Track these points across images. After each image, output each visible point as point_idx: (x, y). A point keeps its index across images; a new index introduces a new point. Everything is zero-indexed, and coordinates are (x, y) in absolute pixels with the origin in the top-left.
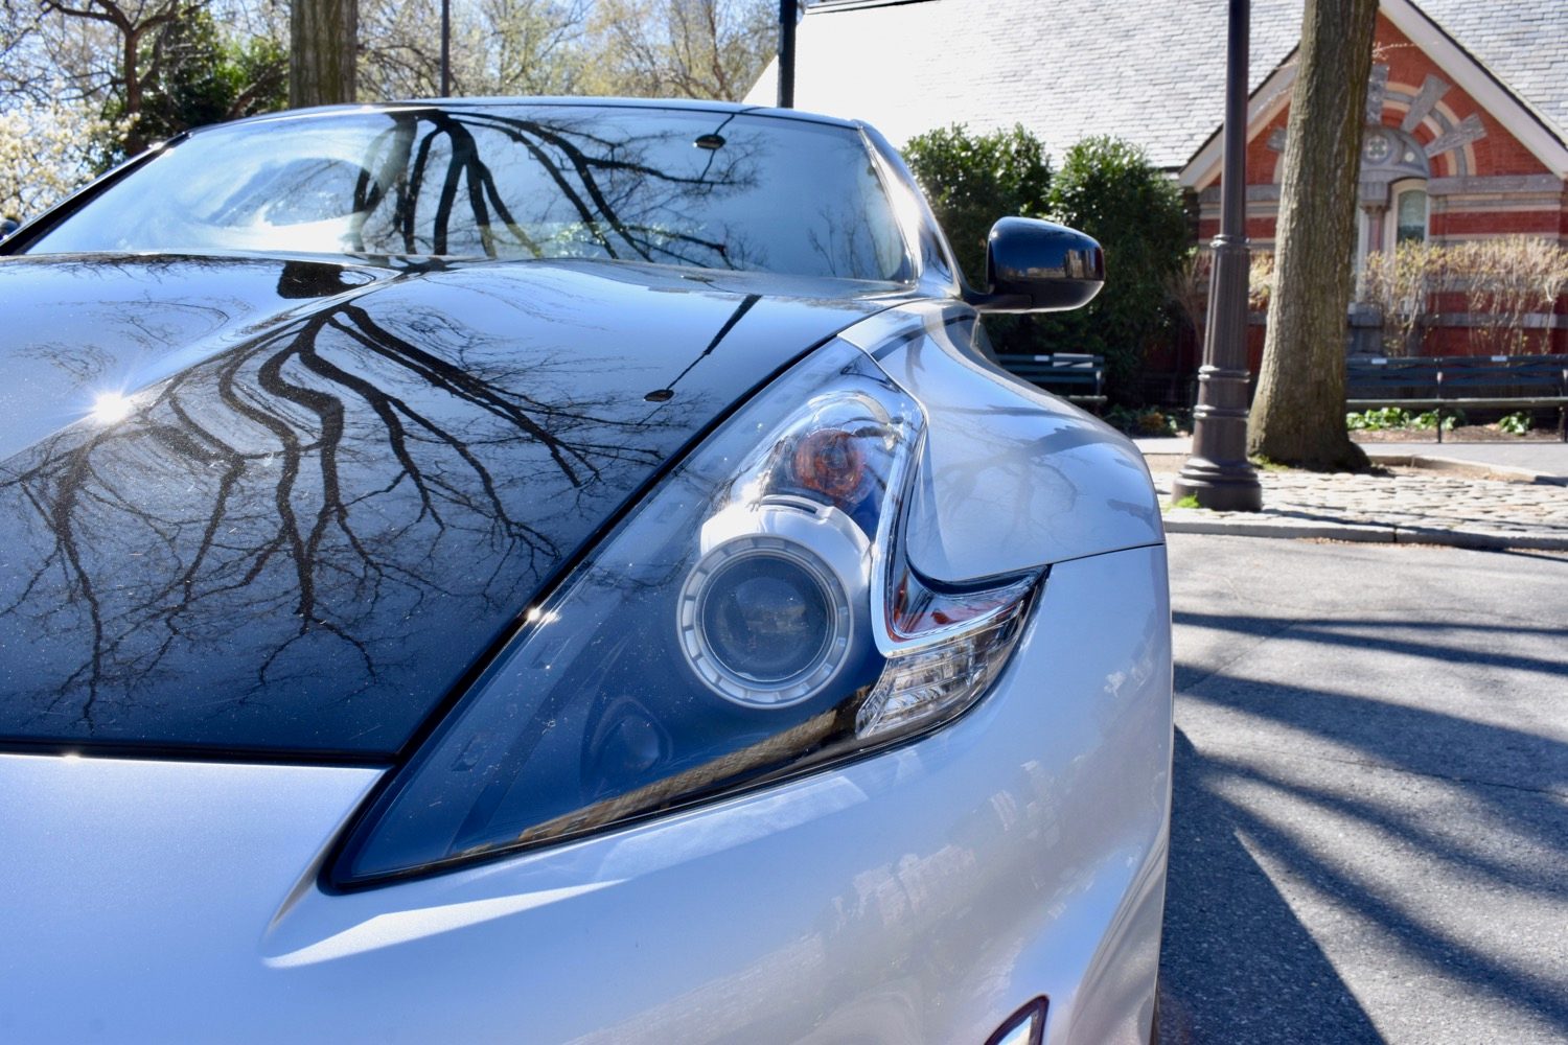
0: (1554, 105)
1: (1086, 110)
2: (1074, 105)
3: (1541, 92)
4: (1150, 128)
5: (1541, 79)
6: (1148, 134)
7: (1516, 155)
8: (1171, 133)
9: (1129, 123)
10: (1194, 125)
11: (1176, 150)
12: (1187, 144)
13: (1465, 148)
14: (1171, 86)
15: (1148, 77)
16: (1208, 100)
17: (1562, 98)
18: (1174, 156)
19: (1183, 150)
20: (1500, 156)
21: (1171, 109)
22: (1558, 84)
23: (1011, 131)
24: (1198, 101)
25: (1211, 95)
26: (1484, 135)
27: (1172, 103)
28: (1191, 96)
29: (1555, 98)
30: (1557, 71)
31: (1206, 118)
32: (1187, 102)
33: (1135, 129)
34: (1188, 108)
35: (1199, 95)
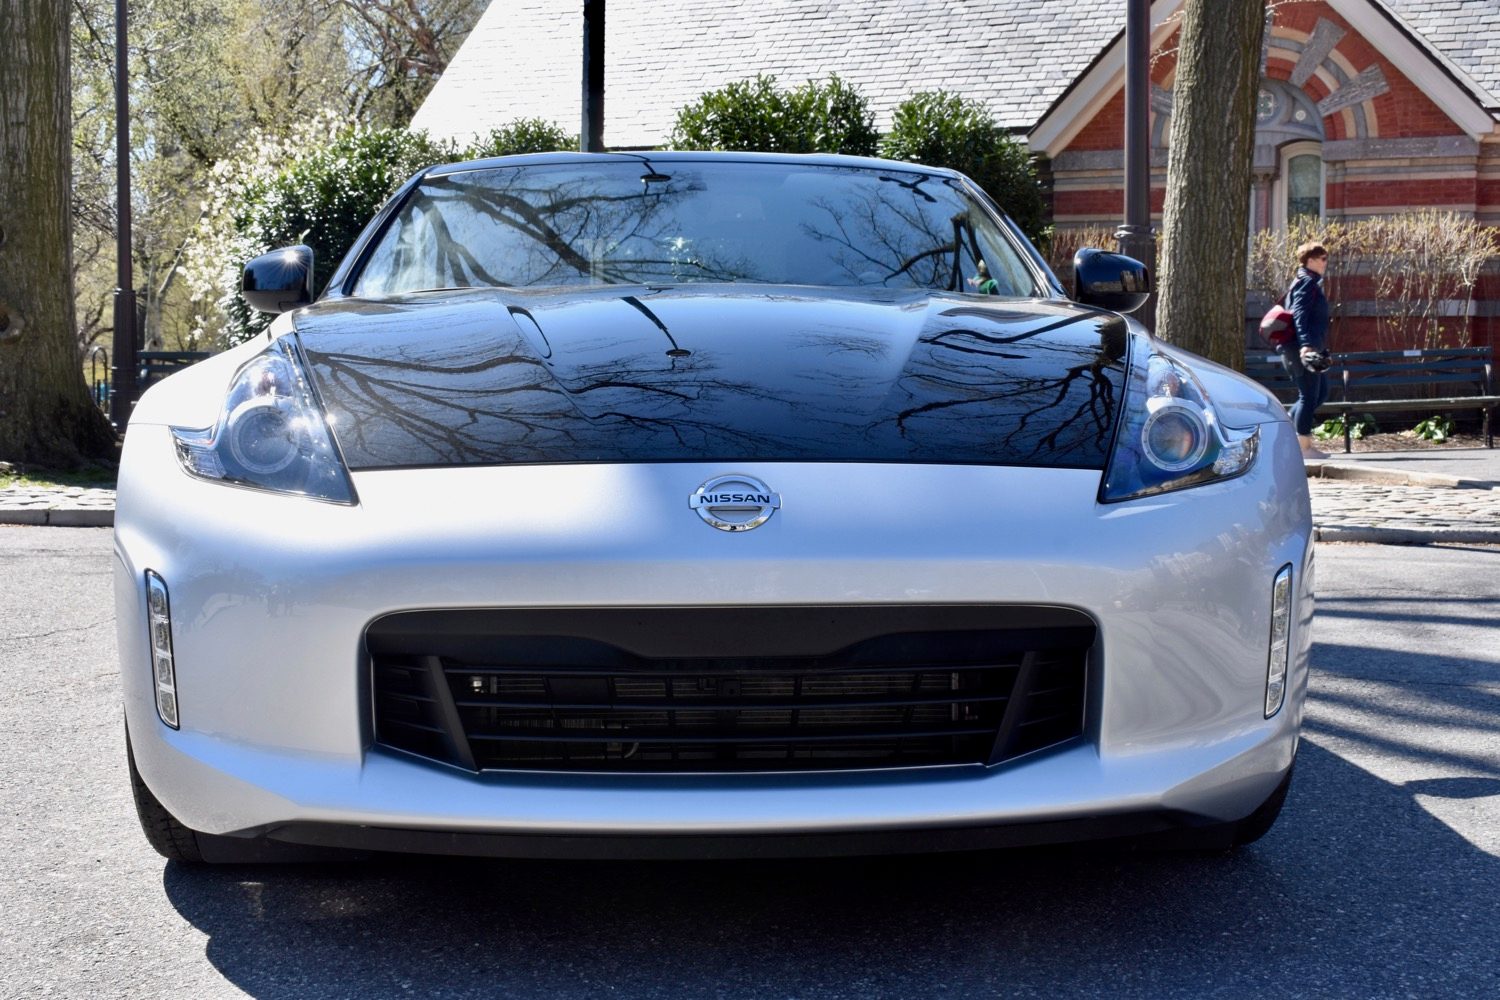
0: (1466, 53)
1: (910, 55)
2: (894, 50)
3: (1452, 37)
4: (990, 79)
5: (1450, 22)
6: (987, 86)
7: (1424, 114)
8: (1015, 85)
9: (964, 73)
10: (1042, 76)
11: (1023, 107)
12: (1034, 99)
13: (1364, 104)
14: (1013, 27)
15: (984, 16)
16: (1058, 46)
17: (1475, 45)
18: (1021, 115)
19: (1030, 106)
20: (1406, 114)
21: (1014, 55)
22: (1470, 29)
23: (825, 84)
24: (1046, 46)
25: (1061, 38)
26: (1386, 89)
27: (1014, 48)
28: (1038, 40)
29: (1466, 45)
30: (1469, 12)
31: (1057, 68)
32: (1033, 47)
33: (971, 80)
34: (1035, 55)
35: (1047, 39)
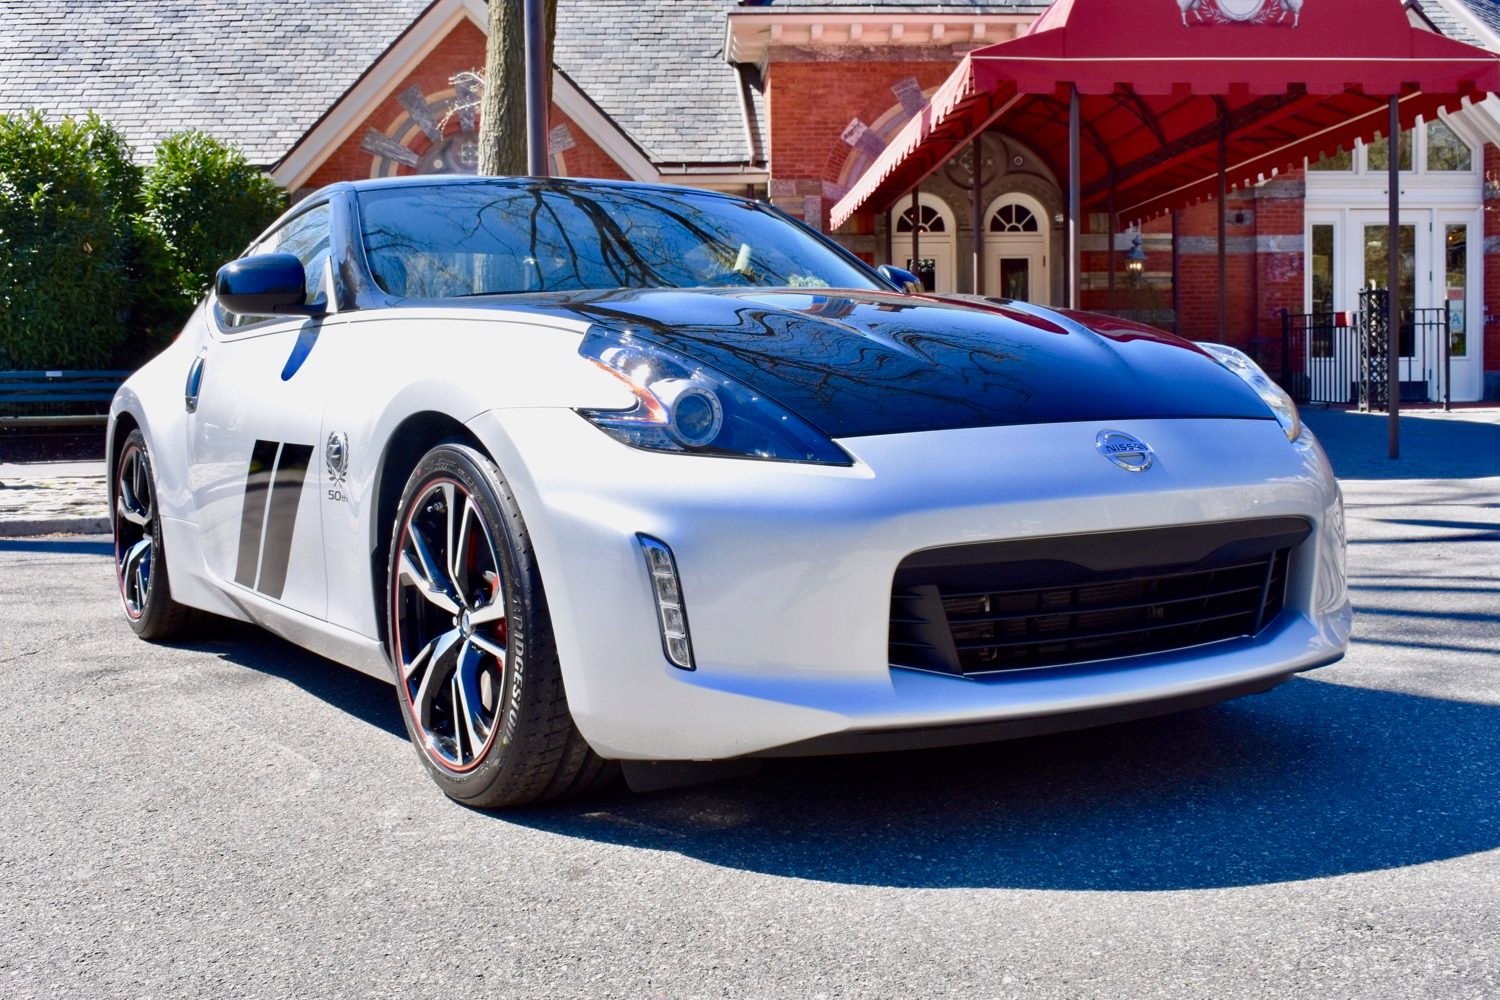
0: (629, 119)
1: (147, 97)
2: (130, 91)
3: (616, 105)
4: (225, 121)
5: (613, 92)
6: (225, 128)
7: (603, 165)
8: (250, 128)
9: (200, 115)
10: (274, 121)
11: (260, 147)
12: (269, 141)
13: (555, 156)
14: (241, 77)
15: (211, 65)
16: (284, 95)
17: (635, 112)
18: (259, 154)
19: (267, 148)
20: (589, 165)
21: (246, 102)
22: (630, 98)
23: (80, 120)
24: (273, 95)
25: (287, 89)
26: (573, 145)
27: (244, 95)
28: (265, 89)
29: (628, 112)
30: (627, 86)
31: (287, 114)
32: (261, 95)
33: (207, 122)
34: (264, 102)
35: (274, 89)
